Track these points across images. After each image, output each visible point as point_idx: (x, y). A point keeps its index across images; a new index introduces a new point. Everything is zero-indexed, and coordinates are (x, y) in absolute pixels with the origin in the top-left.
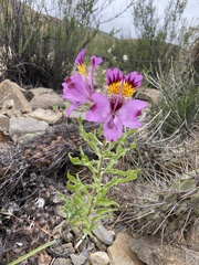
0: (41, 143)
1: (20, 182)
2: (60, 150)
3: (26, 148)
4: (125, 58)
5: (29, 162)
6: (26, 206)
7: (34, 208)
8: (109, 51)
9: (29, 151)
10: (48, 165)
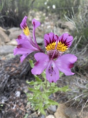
0: (14, 63)
1: (6, 85)
2: (24, 65)
3: (7, 67)
4: (54, 7)
5: (9, 74)
6: (11, 97)
7: (15, 98)
8: (46, 3)
9: (8, 68)
10: (19, 74)
